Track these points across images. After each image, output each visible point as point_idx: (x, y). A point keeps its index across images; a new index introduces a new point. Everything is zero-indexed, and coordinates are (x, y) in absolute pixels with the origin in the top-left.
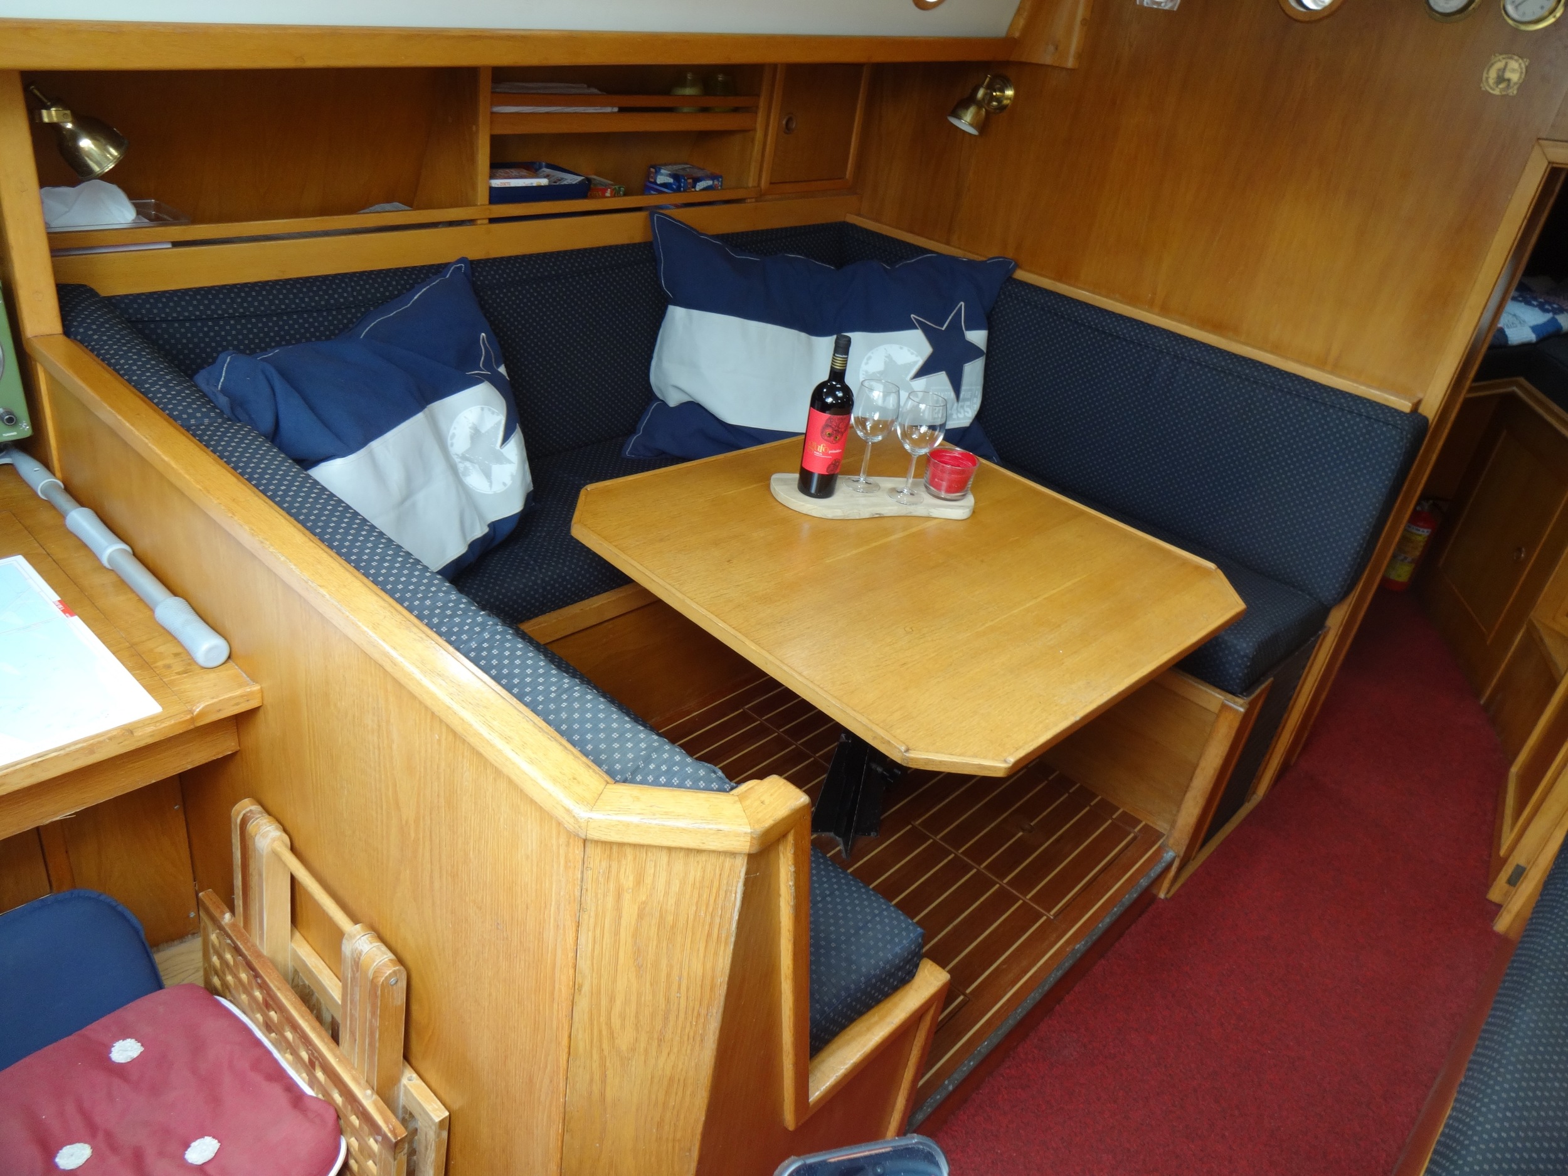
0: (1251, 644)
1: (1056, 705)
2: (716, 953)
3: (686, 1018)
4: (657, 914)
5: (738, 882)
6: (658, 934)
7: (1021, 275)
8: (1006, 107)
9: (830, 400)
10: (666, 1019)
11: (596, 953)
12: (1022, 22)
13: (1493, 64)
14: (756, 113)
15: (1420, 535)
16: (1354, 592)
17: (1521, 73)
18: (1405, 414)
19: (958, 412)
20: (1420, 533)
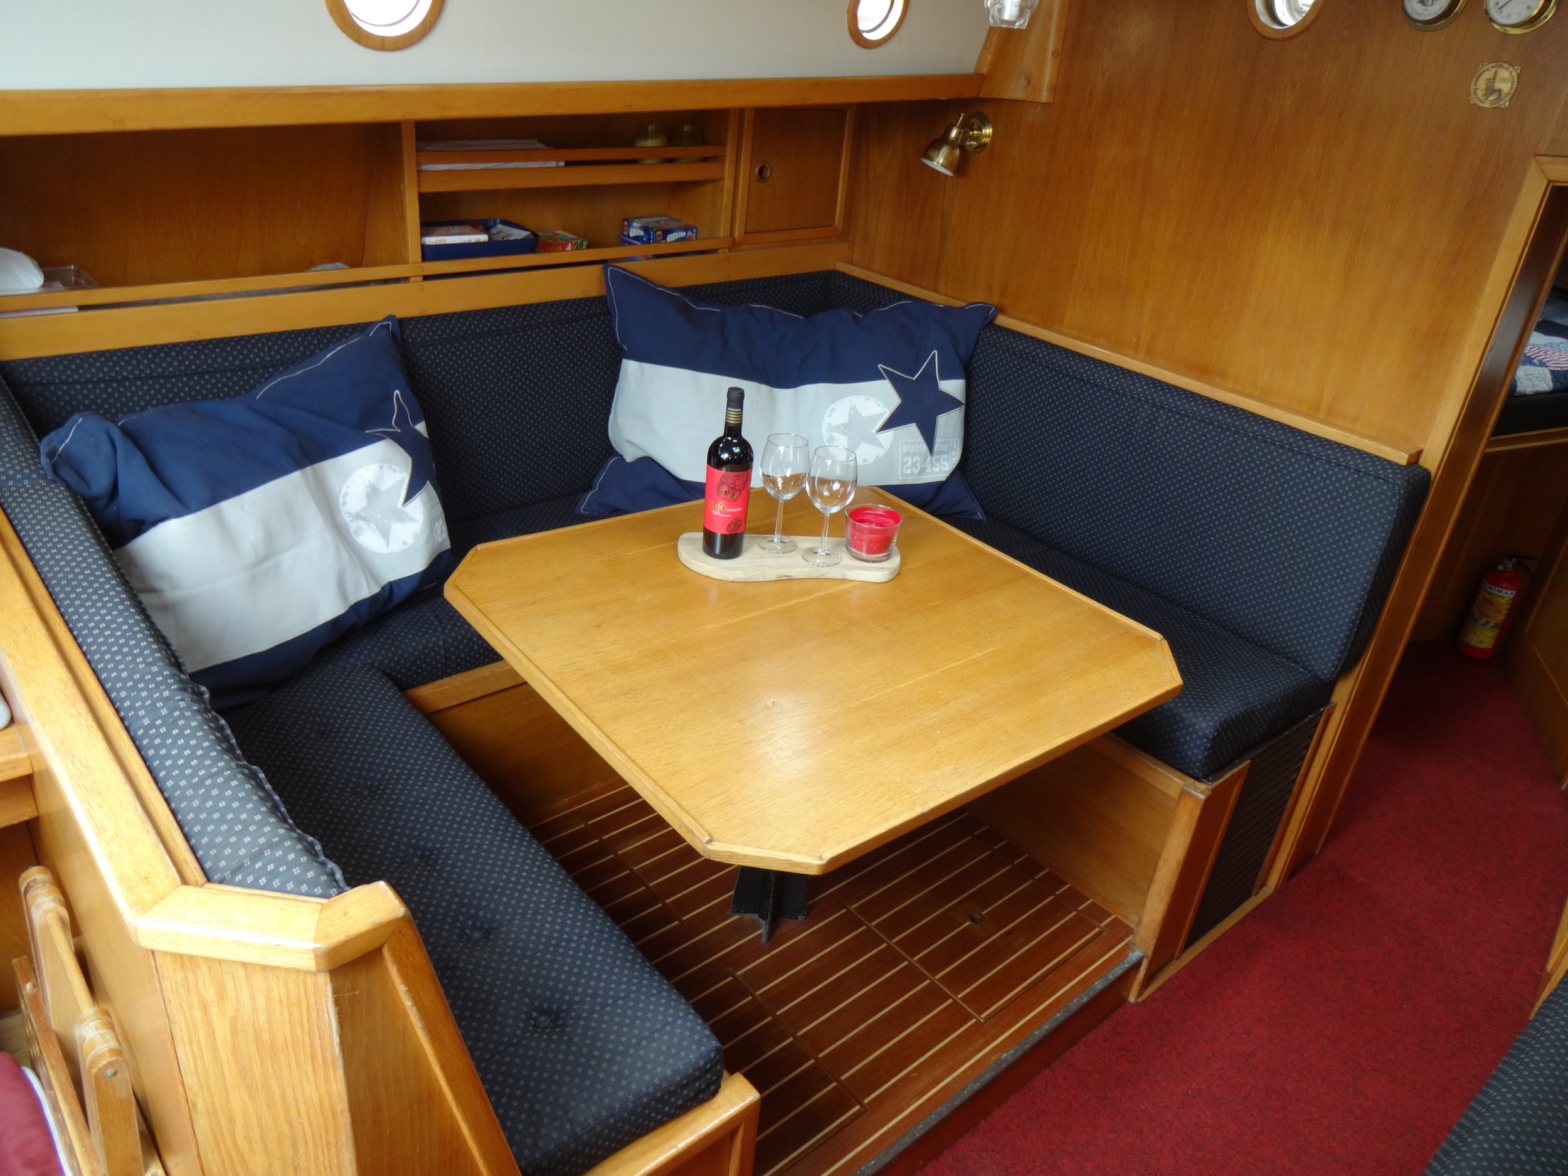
0: (1211, 723)
1: (908, 794)
2: (327, 1078)
3: (315, 1146)
4: (251, 1032)
5: (327, 1002)
6: (259, 1054)
7: (1002, 320)
8: (985, 145)
9: (725, 456)
10: (294, 1145)
11: (200, 1068)
12: (989, 57)
13: (1481, 74)
14: (724, 162)
15: (1503, 597)
16: (1360, 665)
17: (1513, 82)
18: (1399, 466)
19: (932, 465)
20: (1503, 594)
